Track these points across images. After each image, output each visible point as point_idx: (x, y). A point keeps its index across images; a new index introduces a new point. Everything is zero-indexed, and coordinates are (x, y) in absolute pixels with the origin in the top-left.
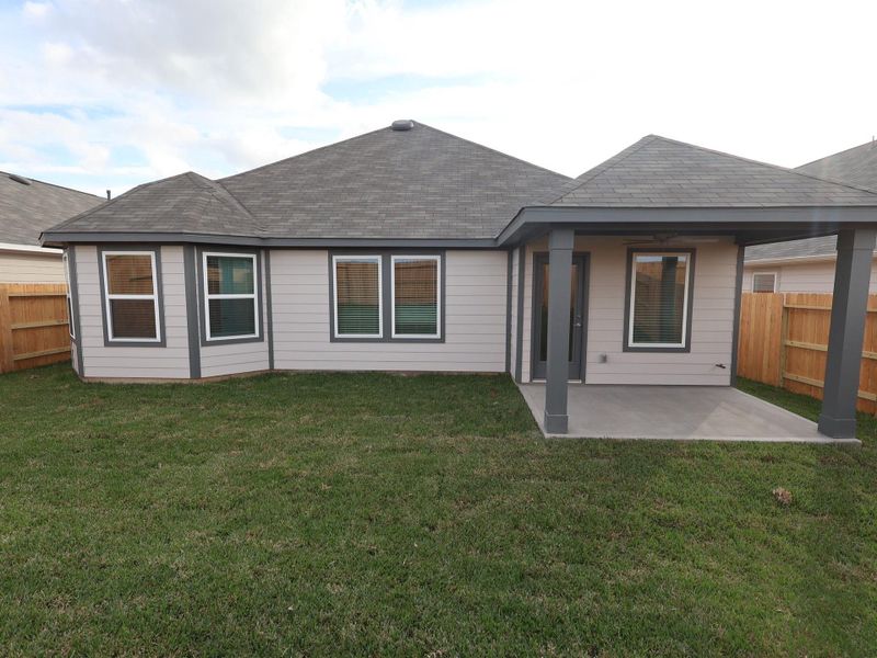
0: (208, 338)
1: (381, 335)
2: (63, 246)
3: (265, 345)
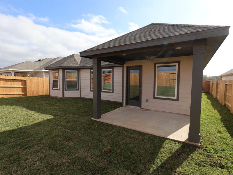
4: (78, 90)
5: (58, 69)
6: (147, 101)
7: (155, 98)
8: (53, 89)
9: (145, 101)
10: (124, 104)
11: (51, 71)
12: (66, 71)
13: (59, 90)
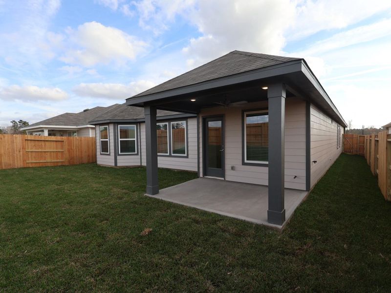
0: (120, 153)
1: (168, 154)
2: (95, 125)
3: (139, 156)
4: (137, 154)
5: (108, 124)
6: (233, 168)
7: (244, 164)
8: (101, 154)
9: (231, 169)
10: (201, 175)
11: (98, 128)
12: (119, 126)
13: (109, 155)
